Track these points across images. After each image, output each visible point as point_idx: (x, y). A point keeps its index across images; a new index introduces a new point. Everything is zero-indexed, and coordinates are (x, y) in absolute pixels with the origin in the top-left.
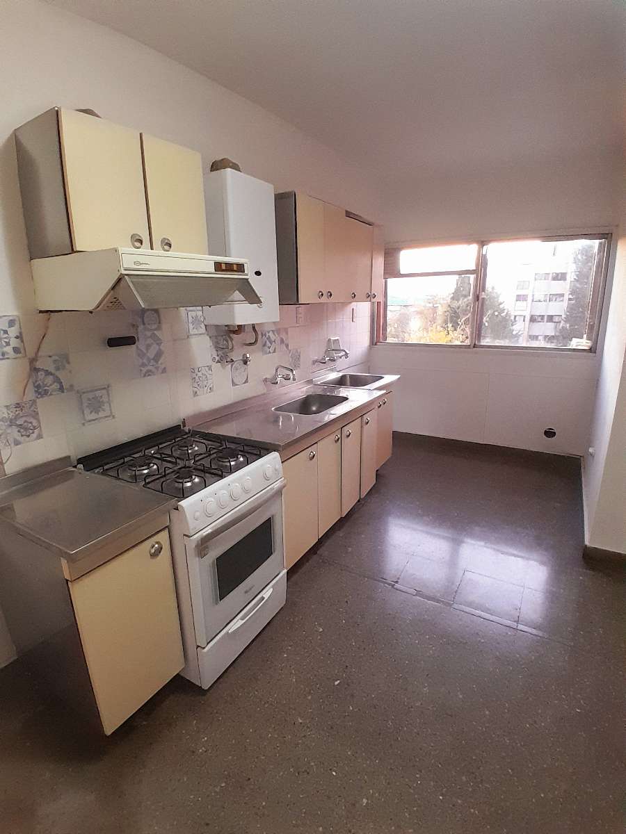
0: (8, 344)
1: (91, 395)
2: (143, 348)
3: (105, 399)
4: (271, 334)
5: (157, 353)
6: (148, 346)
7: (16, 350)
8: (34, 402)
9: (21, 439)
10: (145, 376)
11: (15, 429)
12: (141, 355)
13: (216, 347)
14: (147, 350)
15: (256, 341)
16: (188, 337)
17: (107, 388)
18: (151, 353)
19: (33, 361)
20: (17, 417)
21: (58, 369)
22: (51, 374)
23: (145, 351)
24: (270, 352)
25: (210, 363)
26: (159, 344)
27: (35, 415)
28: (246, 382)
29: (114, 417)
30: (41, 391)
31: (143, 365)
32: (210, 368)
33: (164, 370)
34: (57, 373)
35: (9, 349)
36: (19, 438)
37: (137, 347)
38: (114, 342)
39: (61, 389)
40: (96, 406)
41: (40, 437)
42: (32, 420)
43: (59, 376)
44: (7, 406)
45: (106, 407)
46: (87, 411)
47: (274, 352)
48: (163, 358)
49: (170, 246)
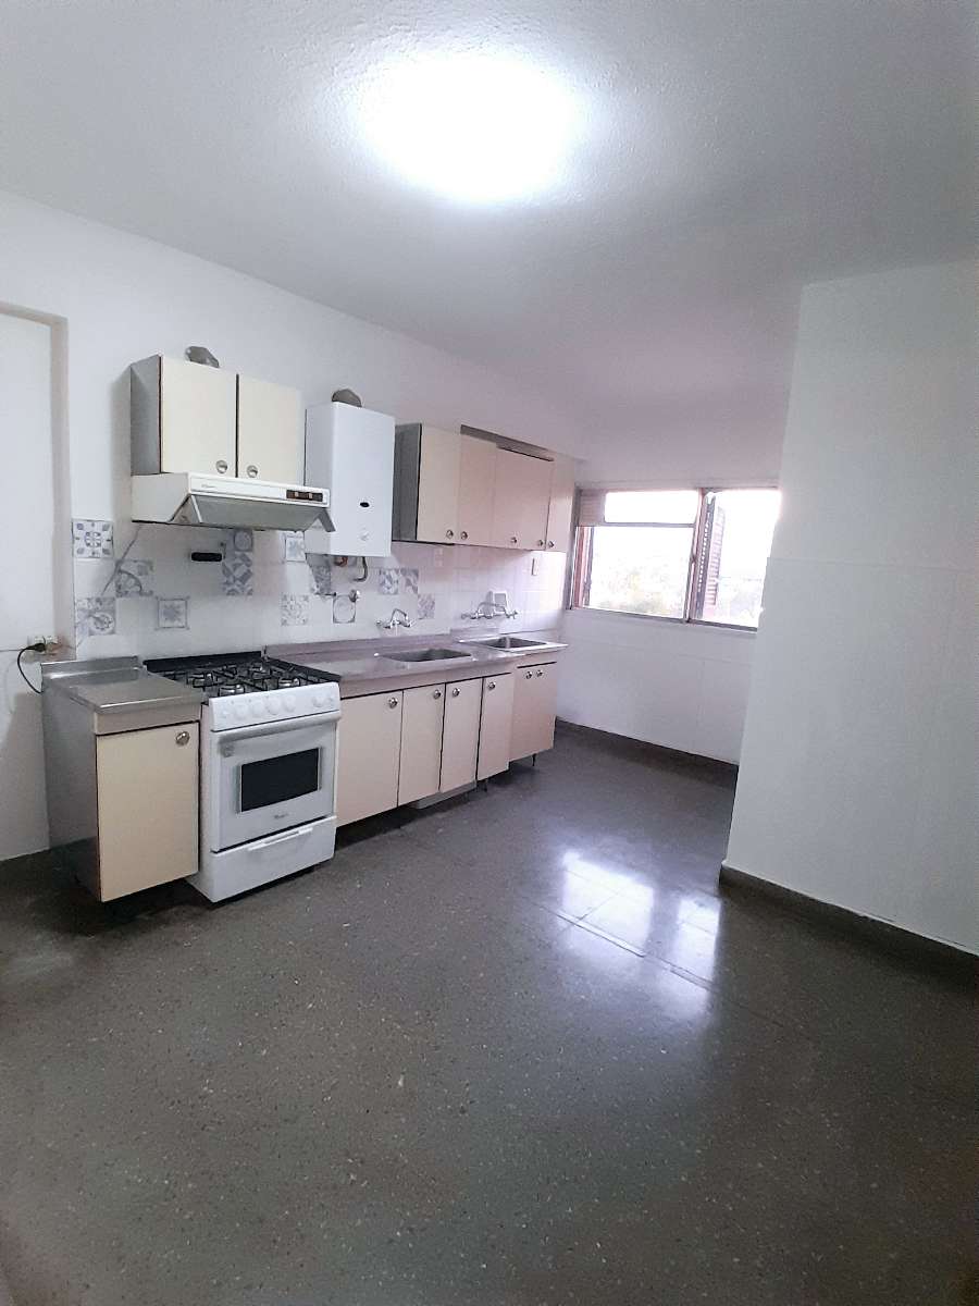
0: (99, 545)
1: (168, 604)
2: (229, 566)
3: (182, 609)
4: (393, 574)
5: (245, 574)
6: (236, 566)
7: (105, 551)
8: (114, 599)
9: (97, 631)
10: (228, 594)
11: (92, 620)
12: (226, 572)
13: (316, 577)
14: (235, 569)
15: (365, 577)
16: (283, 563)
17: (186, 600)
18: (238, 573)
19: (118, 563)
20: (96, 610)
21: (140, 574)
22: (133, 577)
23: (231, 569)
24: (389, 593)
25: (306, 592)
26: (248, 566)
27: (113, 612)
28: (353, 621)
29: (188, 629)
30: (120, 591)
31: (227, 583)
32: (306, 598)
33: (250, 593)
34: (140, 577)
35: (99, 550)
36: (94, 629)
37: (224, 565)
38: (197, 557)
39: (141, 593)
40: (172, 614)
41: (113, 632)
42: (108, 615)
43: (142, 581)
44: (89, 599)
45: (182, 617)
46: (163, 618)
47: (396, 593)
48: (249, 581)
49: (256, 472)
